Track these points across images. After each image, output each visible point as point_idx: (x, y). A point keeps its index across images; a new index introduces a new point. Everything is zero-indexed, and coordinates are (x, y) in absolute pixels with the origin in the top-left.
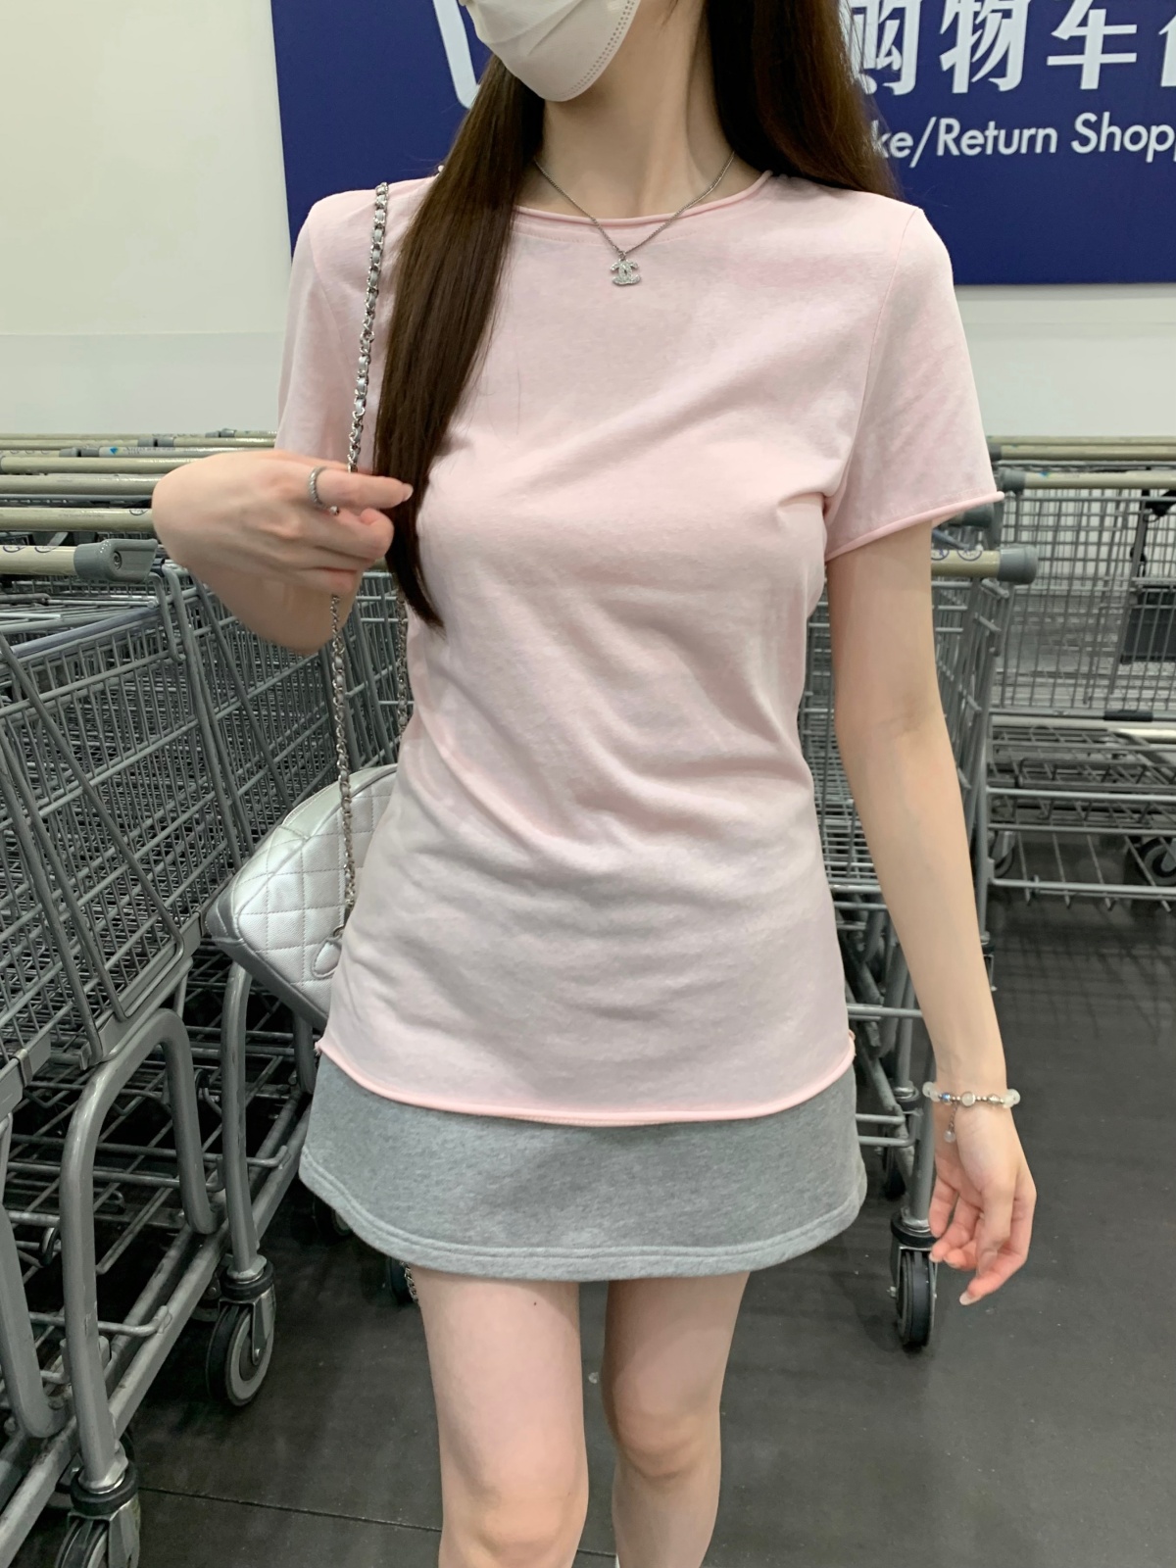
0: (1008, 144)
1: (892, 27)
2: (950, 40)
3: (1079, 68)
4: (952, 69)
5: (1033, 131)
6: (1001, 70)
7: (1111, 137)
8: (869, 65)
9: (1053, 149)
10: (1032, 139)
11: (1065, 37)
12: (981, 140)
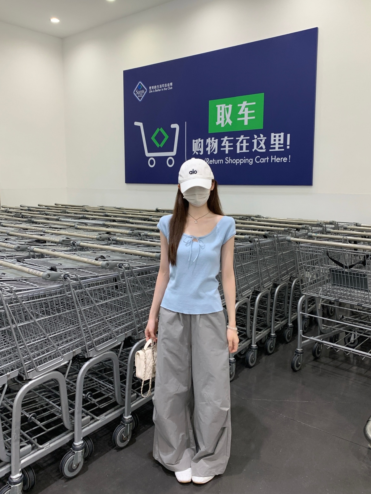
0: (216, 162)
1: (200, 144)
2: (207, 146)
3: (225, 150)
4: (208, 150)
5: (219, 160)
6: (214, 151)
7: (231, 161)
8: (197, 150)
9: (223, 163)
10: (219, 161)
11: (223, 145)
12: (212, 162)
